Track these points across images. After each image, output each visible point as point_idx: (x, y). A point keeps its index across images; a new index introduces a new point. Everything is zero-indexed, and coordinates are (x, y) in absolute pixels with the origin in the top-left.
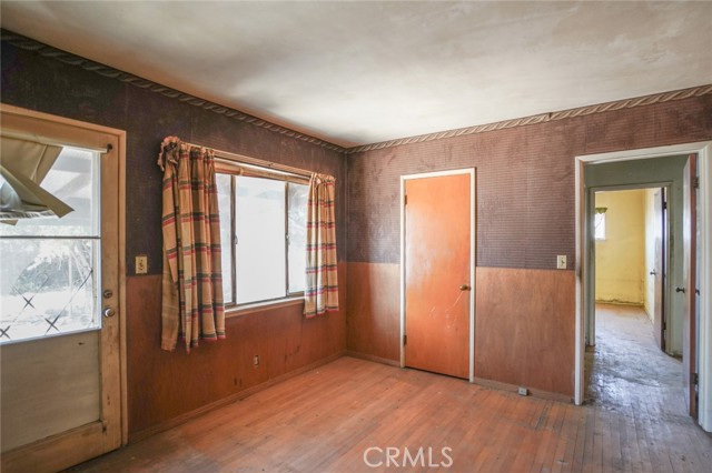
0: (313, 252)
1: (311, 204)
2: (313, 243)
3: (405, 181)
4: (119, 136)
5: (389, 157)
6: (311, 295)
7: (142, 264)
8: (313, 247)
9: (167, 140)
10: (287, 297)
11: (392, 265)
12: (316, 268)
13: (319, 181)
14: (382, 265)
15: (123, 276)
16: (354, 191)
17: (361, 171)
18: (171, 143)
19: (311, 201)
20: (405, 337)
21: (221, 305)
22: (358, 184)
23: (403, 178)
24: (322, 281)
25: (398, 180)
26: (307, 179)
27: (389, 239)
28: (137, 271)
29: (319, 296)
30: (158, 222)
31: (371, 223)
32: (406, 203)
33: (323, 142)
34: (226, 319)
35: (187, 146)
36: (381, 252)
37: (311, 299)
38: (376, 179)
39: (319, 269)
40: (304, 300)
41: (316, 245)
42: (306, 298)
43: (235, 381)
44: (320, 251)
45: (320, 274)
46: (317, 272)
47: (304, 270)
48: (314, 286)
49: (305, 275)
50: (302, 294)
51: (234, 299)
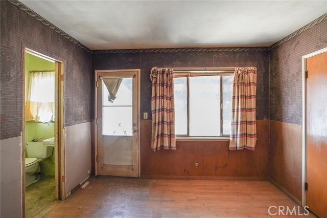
0: (236, 113)
1: (234, 86)
2: (236, 108)
3: (306, 60)
4: (138, 71)
5: (294, 45)
6: (233, 137)
7: (146, 115)
8: (236, 110)
9: (153, 69)
10: (221, 136)
11: (297, 125)
12: (237, 122)
13: (239, 72)
14: (289, 124)
15: (139, 119)
16: (274, 74)
17: (277, 59)
18: (155, 70)
19: (235, 84)
20: (306, 184)
21: (173, 135)
22: (276, 68)
23: (304, 57)
24: (240, 130)
25: (300, 61)
26: (232, 72)
27: (294, 105)
28: (144, 118)
29: (238, 139)
30: (150, 99)
31: (283, 94)
32: (306, 76)
33: (247, 48)
34: (176, 142)
35: (160, 69)
36: (290, 115)
37: (233, 140)
38: (286, 63)
39: (239, 123)
40: (229, 140)
41: (238, 109)
42: (231, 139)
43: (185, 170)
44: (239, 113)
45: (239, 126)
46: (237, 125)
47: (231, 123)
48: (235, 133)
49: (231, 126)
50: (229, 136)
51: (188, 133)
